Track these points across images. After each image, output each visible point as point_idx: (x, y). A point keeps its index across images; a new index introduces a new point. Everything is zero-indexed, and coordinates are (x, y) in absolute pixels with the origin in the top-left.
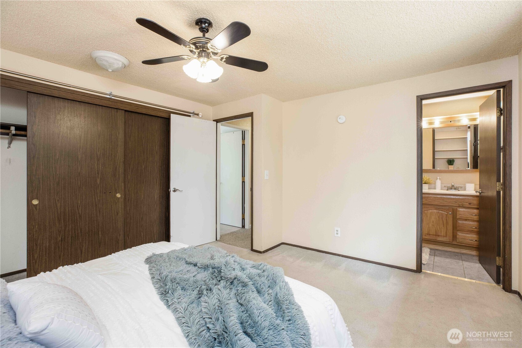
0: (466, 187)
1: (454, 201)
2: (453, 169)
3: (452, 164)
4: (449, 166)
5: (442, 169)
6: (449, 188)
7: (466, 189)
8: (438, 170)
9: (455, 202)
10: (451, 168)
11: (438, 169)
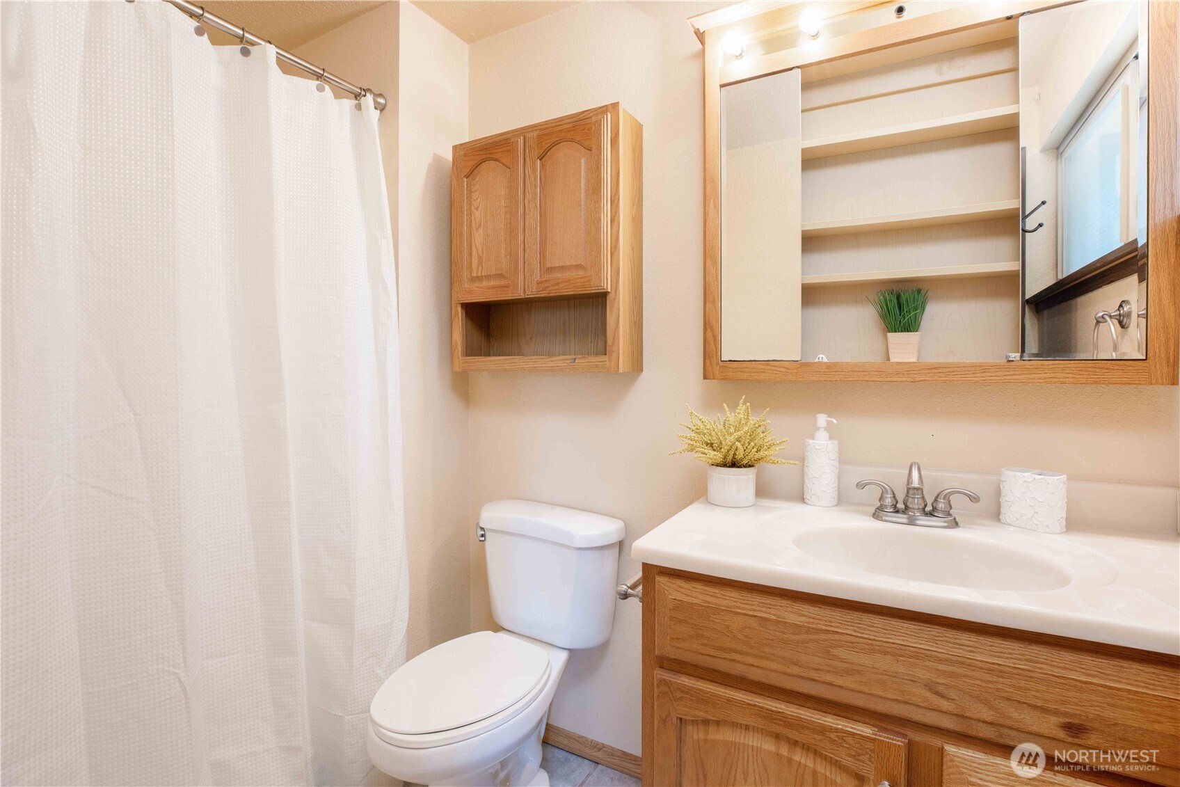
0: (1006, 498)
1: (925, 675)
2: (914, 359)
3: (909, 326)
4: (890, 335)
5: (845, 358)
6: (888, 501)
7: (1006, 515)
8: (820, 364)
9: (930, 687)
10: (904, 347)
11: (823, 358)
